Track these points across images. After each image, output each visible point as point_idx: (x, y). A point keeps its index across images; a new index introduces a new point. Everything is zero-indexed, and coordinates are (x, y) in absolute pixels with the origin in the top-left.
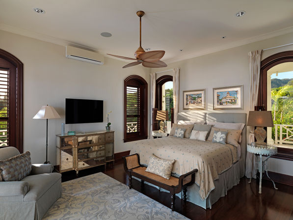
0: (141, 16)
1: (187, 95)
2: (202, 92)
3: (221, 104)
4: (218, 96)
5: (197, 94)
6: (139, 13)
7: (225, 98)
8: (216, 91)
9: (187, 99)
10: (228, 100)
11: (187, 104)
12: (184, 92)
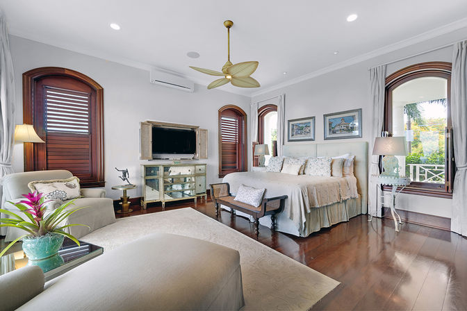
0: (229, 27)
1: (293, 125)
2: (311, 121)
3: (334, 132)
4: (330, 124)
5: (305, 123)
6: (227, 23)
7: (339, 125)
8: (328, 118)
9: (293, 129)
10: (343, 128)
11: (292, 135)
12: (289, 121)
